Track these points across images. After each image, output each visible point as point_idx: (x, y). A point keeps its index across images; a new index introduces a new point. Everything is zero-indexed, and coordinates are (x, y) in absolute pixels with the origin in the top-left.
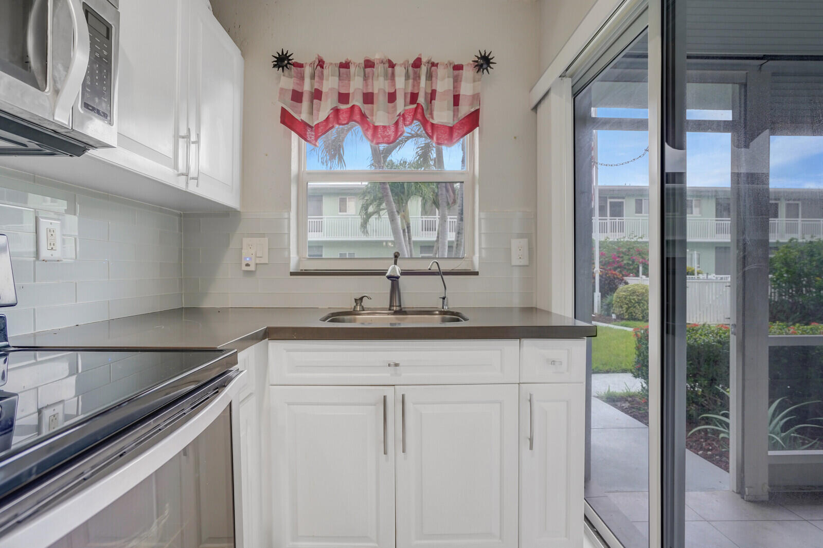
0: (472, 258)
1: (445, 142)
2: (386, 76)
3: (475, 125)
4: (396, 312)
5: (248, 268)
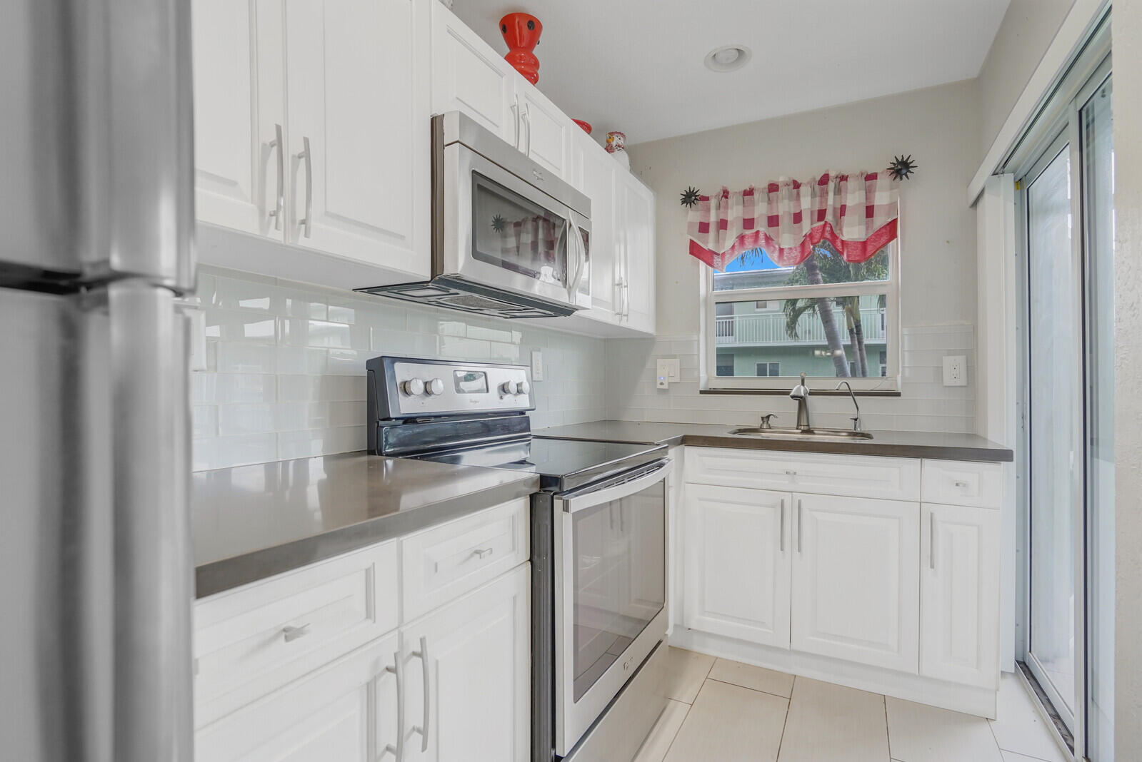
0: (896, 378)
1: (857, 258)
2: (790, 198)
3: (893, 235)
4: (804, 432)
5: (661, 387)
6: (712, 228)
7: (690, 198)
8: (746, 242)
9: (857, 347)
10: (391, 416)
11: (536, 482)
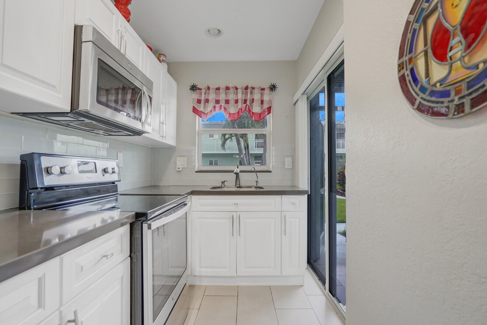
0: (269, 165)
1: (258, 119)
2: (234, 93)
3: (269, 112)
4: (238, 187)
5: (179, 170)
6: (203, 102)
7: (194, 88)
8: (216, 109)
9: (247, 154)
10: (38, 187)
11: (134, 216)
